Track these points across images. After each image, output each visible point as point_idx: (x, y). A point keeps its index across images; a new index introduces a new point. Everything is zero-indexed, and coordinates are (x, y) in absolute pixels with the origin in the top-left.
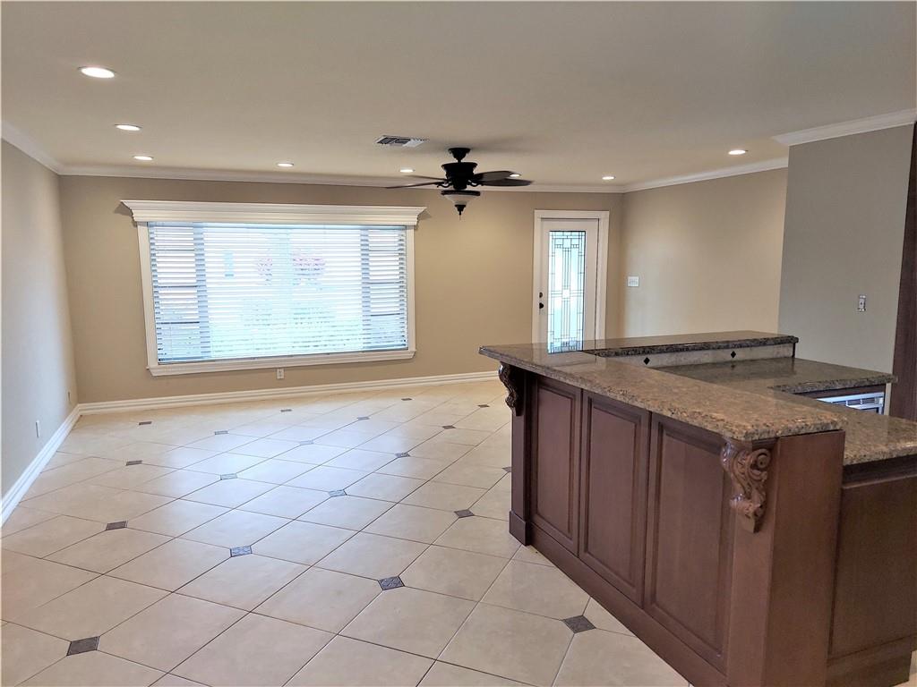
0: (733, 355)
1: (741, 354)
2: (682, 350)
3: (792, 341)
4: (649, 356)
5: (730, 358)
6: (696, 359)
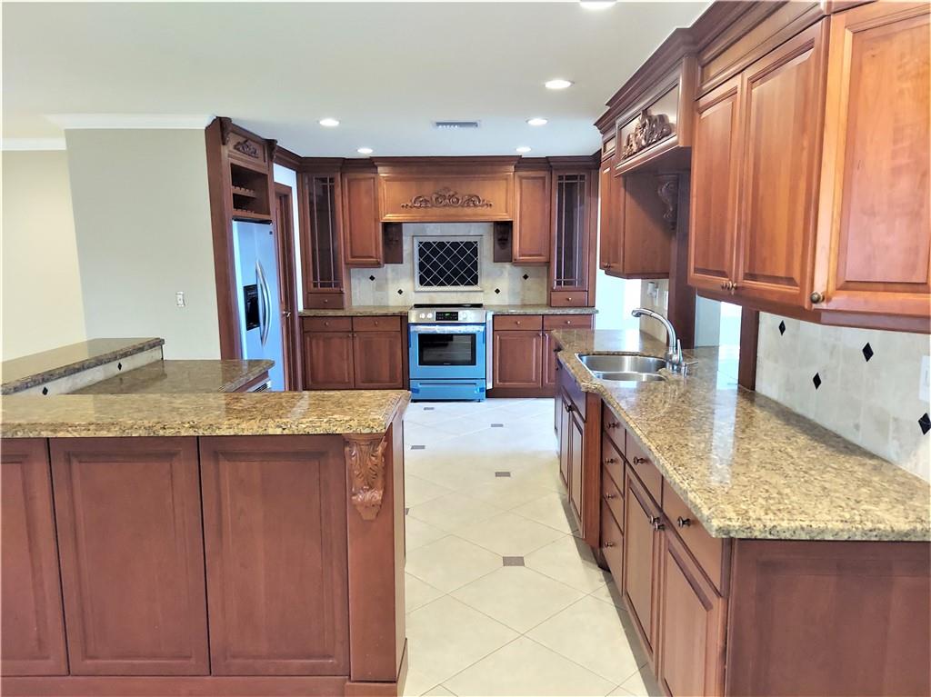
0: (120, 366)
1: (128, 364)
2: (78, 370)
3: (158, 343)
4: (47, 385)
5: (117, 371)
6: (90, 379)
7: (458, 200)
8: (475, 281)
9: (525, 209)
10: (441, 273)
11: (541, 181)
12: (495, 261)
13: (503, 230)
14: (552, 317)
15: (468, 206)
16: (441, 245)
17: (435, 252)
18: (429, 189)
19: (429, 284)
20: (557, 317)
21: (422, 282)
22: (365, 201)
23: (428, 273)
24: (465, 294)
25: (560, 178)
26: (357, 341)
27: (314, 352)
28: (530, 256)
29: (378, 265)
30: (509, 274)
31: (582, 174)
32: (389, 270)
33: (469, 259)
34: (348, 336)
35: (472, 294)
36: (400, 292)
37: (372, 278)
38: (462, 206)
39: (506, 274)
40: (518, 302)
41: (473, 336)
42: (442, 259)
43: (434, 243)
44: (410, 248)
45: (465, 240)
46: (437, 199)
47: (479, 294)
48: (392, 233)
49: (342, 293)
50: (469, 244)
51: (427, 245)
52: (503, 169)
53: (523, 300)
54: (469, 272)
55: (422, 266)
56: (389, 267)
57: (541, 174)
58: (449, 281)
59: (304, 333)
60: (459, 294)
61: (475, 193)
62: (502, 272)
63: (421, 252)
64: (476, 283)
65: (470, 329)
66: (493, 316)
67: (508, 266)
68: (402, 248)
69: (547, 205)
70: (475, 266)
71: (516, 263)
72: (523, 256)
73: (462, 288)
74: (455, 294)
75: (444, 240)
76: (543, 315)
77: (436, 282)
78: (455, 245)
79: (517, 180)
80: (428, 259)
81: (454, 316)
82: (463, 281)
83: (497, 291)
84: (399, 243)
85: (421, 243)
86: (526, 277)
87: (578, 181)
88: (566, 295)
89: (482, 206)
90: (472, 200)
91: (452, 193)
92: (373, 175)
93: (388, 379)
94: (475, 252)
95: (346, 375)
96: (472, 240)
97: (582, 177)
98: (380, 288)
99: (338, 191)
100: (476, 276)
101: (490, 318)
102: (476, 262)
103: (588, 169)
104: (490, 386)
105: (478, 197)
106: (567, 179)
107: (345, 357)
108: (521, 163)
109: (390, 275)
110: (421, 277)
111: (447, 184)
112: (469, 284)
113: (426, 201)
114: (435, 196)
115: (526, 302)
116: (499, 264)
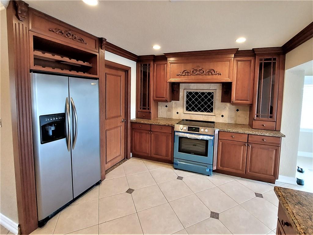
7: (203, 72)
8: (212, 110)
9: (239, 76)
10: (196, 106)
11: (249, 62)
12: (221, 102)
13: (227, 87)
14: (253, 136)
15: (209, 75)
16: (197, 93)
17: (193, 97)
18: (189, 67)
19: (190, 110)
20: (257, 136)
21: (187, 109)
22: (162, 73)
23: (190, 106)
25: (261, 60)
26: (153, 135)
27: (136, 137)
28: (241, 100)
29: (166, 101)
30: (229, 109)
31: (274, 57)
32: (173, 103)
33: (209, 100)
34: (149, 133)
35: (210, 116)
36: (178, 113)
37: (166, 106)
38: (206, 75)
39: (227, 108)
40: (233, 122)
41: (207, 141)
42: (196, 100)
43: (193, 92)
44: (183, 94)
45: (208, 91)
46: (193, 71)
47: (213, 116)
48: (175, 87)
49: (150, 112)
50: (209, 94)
51: (190, 93)
52: (228, 56)
53: (235, 121)
54: (209, 106)
55: (187, 102)
56: (173, 102)
57: (249, 58)
58: (199, 110)
59: (132, 129)
61: (212, 68)
62: (225, 107)
63: (187, 96)
64: (212, 111)
65: (205, 138)
66: (219, 131)
67: (228, 104)
68: (179, 94)
69: (252, 74)
70: (212, 103)
71: (233, 104)
72: (237, 100)
73: (205, 113)
74: (202, 116)
75: (198, 91)
76: (248, 134)
77: (193, 109)
78: (203, 93)
79: (235, 61)
80: (190, 99)
81: (197, 130)
82: (205, 110)
83: (222, 116)
84: (178, 92)
85: (187, 92)
86: (238, 110)
87: (272, 61)
88: (262, 123)
89: (216, 75)
90: (211, 72)
91: (200, 68)
92: (166, 62)
93: (165, 155)
94: (212, 97)
95: (148, 150)
96: (211, 91)
97: (275, 59)
98: (170, 110)
99: (151, 69)
100: (212, 108)
101: (217, 132)
103: (278, 54)
104: (215, 168)
105: (214, 70)
106: (264, 60)
107: (148, 142)
108: (238, 53)
109: (174, 106)
110: (187, 107)
111: (198, 64)
112: (209, 112)
113: (188, 73)
114: (193, 70)
115: (237, 123)
116: (224, 103)
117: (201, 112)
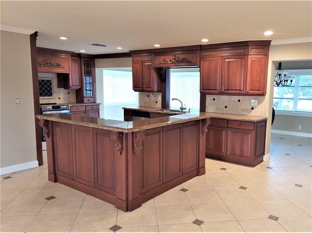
7: (52, 65)
8: (51, 95)
12: (58, 87)
24: (48, 100)
25: (84, 61)
30: (63, 92)
33: (48, 86)
35: (50, 100)
39: (62, 92)
40: (67, 102)
45: (47, 79)
47: (53, 99)
50: (48, 81)
53: (68, 101)
54: (49, 91)
57: (77, 59)
60: (45, 100)
64: (52, 95)
67: (63, 89)
70: (51, 89)
72: (73, 86)
73: (46, 97)
74: (44, 100)
83: (59, 98)
86: (69, 93)
87: (89, 62)
88: (88, 99)
90: (58, 65)
91: (50, 62)
94: (51, 84)
96: (49, 79)
100: (51, 93)
102: (51, 88)
106: (86, 61)
112: (49, 96)
115: (69, 102)
116: (60, 89)
117: (48, 96)
